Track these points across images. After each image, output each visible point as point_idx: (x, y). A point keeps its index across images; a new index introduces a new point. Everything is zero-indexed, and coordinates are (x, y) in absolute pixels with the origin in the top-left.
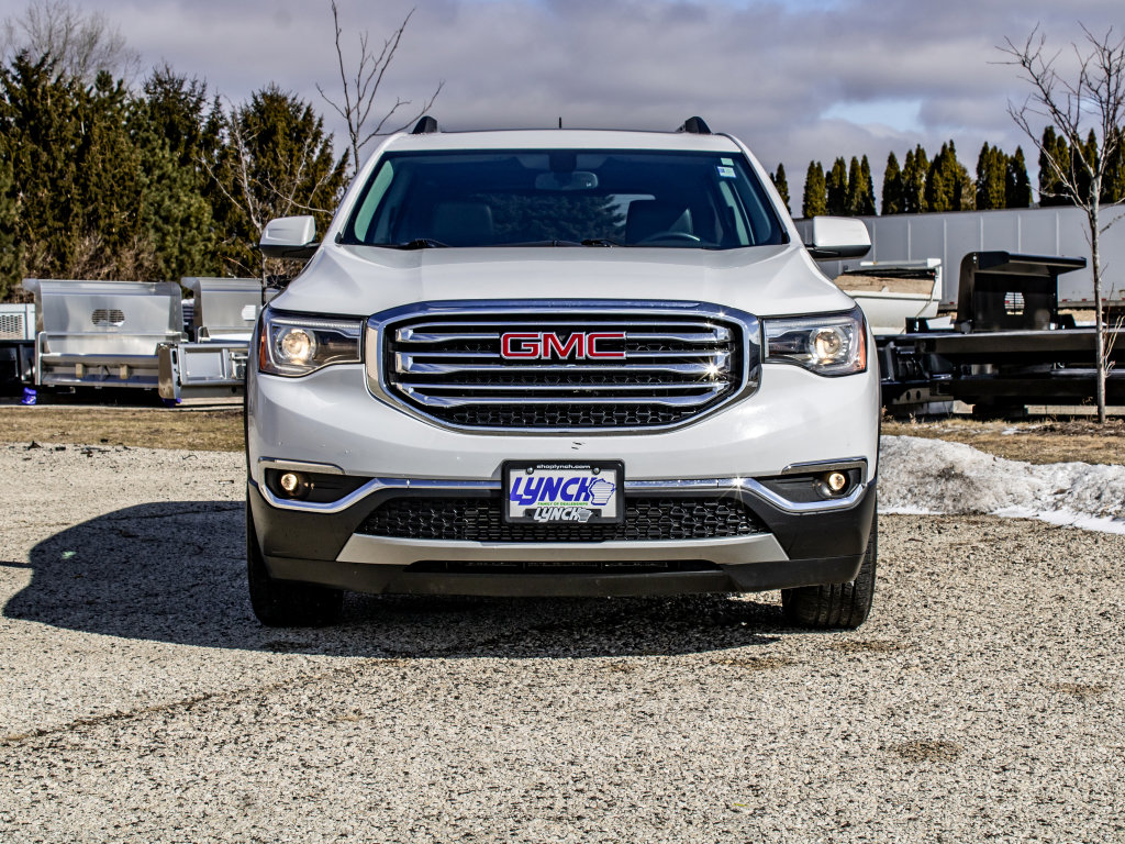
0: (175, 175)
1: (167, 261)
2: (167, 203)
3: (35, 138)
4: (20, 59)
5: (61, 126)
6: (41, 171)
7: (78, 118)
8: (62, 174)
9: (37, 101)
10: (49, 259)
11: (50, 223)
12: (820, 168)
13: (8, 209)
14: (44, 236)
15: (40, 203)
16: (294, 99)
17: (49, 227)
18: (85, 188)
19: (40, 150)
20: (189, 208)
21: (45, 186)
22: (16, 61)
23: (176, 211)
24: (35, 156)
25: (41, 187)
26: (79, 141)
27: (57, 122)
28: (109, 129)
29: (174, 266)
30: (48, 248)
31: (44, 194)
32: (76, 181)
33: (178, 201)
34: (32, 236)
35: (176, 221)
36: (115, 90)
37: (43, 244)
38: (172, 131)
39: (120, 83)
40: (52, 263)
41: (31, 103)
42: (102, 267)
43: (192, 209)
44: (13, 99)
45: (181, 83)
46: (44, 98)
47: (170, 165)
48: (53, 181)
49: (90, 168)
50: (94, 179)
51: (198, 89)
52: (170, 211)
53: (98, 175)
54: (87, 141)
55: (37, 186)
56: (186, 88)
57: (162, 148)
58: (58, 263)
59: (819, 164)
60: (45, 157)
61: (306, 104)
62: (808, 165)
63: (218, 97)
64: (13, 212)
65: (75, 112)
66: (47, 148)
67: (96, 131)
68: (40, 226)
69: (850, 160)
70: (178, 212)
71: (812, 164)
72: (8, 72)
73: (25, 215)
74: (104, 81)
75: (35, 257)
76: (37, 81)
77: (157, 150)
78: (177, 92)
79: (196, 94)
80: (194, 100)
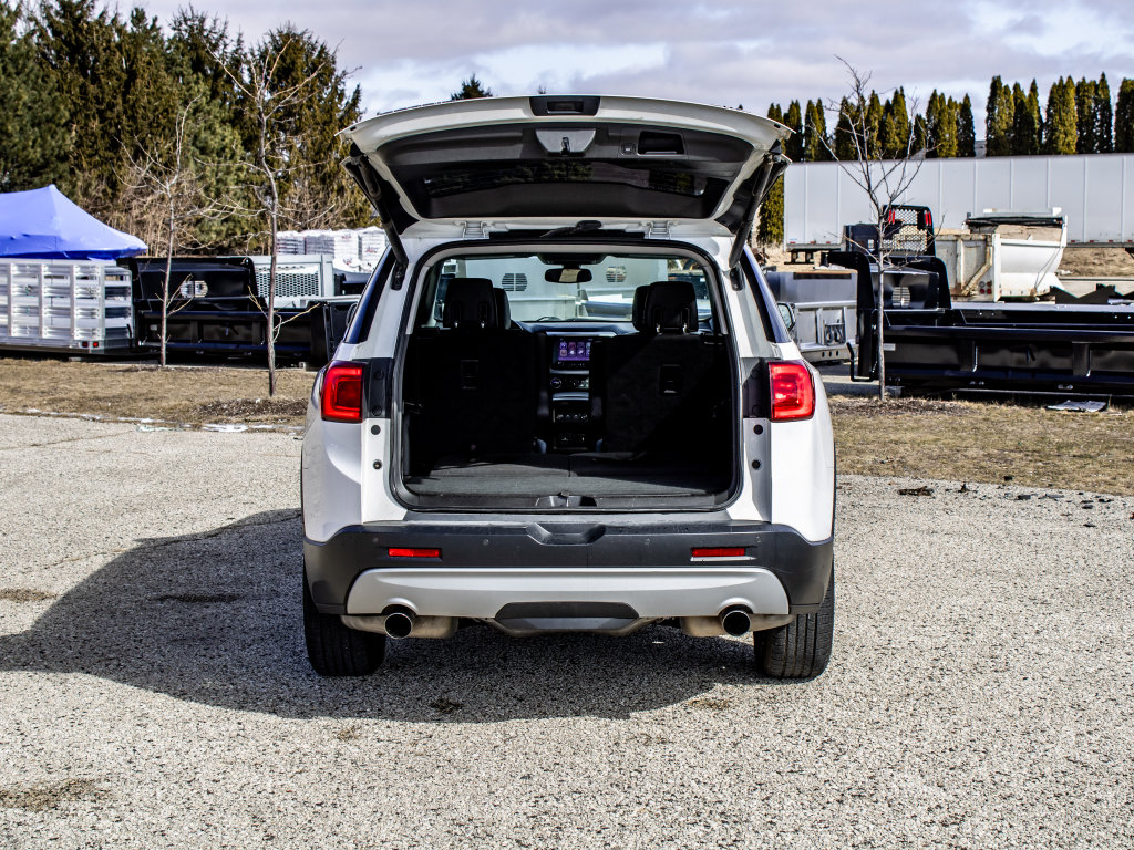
0: (207, 108)
1: (207, 190)
2: (203, 135)
3: (82, 70)
5: (107, 60)
6: (90, 102)
7: (121, 53)
8: (111, 107)
9: (83, 35)
10: (101, 187)
11: (101, 153)
12: (779, 109)
13: (64, 140)
14: (96, 166)
15: (93, 134)
16: (310, 38)
17: (100, 157)
18: (133, 118)
19: (88, 83)
20: (223, 140)
21: (95, 119)
23: (212, 142)
24: (83, 88)
26: (124, 76)
27: (103, 56)
28: (149, 63)
30: (100, 177)
31: (95, 125)
32: (125, 112)
33: (213, 133)
34: (85, 165)
35: (212, 151)
36: (148, 27)
37: (95, 173)
38: (197, 66)
39: (155, 20)
40: (104, 192)
41: (77, 38)
42: (148, 195)
43: (227, 140)
44: (55, 33)
45: (202, 20)
46: (89, 32)
47: (204, 99)
48: (101, 114)
49: (137, 100)
50: (141, 111)
51: (219, 27)
52: (207, 142)
53: (144, 108)
54: (132, 74)
55: (87, 116)
56: (208, 25)
57: (197, 83)
58: (109, 191)
59: (778, 106)
60: (92, 89)
61: (321, 43)
62: (768, 107)
63: (240, 35)
64: (68, 142)
65: (119, 46)
66: (95, 80)
67: (141, 64)
68: (90, 156)
69: (807, 102)
70: (214, 143)
71: (772, 106)
72: (52, 7)
73: (79, 145)
74: (138, 17)
75: (89, 185)
76: (81, 17)
77: (193, 85)
78: (201, 30)
79: (217, 30)
80: (215, 36)
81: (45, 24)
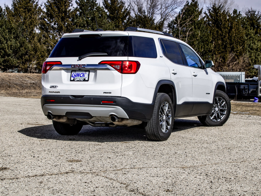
0: (254, 37)
1: (252, 60)
2: (252, 45)
3: (218, 27)
4: (214, 6)
5: (224, 24)
6: (219, 36)
7: (229, 22)
8: (225, 37)
9: (218, 17)
10: (221, 59)
11: (221, 50)
13: (211, 46)
14: (219, 53)
15: (219, 44)
17: (221, 51)
18: (231, 40)
19: (219, 30)
20: (258, 46)
21: (220, 40)
22: (212, 7)
23: (254, 47)
24: (217, 32)
25: (219, 40)
26: (229, 28)
27: (223, 23)
28: (237, 24)
29: (253, 62)
30: (220, 57)
31: (220, 42)
32: (228, 38)
33: (255, 44)
34: (216, 53)
35: (254, 49)
36: (238, 14)
37: (219, 55)
38: (252, 25)
39: (239, 12)
40: (221, 61)
41: (217, 18)
42: (234, 62)
43: (259, 46)
44: (211, 17)
45: (255, 12)
46: (220, 16)
47: (253, 34)
48: (222, 39)
49: (232, 35)
50: (233, 38)
52: (252, 47)
53: (234, 37)
54: (231, 28)
55: (218, 40)
56: (256, 13)
57: (251, 30)
58: (223, 60)
60: (220, 32)
64: (212, 47)
65: (228, 20)
66: (221, 30)
67: (234, 25)
68: (218, 51)
70: (255, 47)
72: (210, 10)
73: (215, 47)
74: (235, 12)
75: (217, 59)
76: (218, 12)
77: (249, 30)
78: (254, 14)
79: (259, 15)
80: (258, 16)
81: (208, 14)
